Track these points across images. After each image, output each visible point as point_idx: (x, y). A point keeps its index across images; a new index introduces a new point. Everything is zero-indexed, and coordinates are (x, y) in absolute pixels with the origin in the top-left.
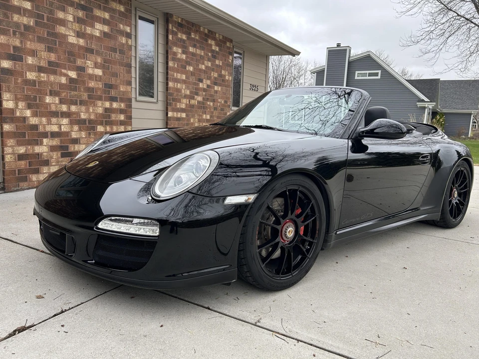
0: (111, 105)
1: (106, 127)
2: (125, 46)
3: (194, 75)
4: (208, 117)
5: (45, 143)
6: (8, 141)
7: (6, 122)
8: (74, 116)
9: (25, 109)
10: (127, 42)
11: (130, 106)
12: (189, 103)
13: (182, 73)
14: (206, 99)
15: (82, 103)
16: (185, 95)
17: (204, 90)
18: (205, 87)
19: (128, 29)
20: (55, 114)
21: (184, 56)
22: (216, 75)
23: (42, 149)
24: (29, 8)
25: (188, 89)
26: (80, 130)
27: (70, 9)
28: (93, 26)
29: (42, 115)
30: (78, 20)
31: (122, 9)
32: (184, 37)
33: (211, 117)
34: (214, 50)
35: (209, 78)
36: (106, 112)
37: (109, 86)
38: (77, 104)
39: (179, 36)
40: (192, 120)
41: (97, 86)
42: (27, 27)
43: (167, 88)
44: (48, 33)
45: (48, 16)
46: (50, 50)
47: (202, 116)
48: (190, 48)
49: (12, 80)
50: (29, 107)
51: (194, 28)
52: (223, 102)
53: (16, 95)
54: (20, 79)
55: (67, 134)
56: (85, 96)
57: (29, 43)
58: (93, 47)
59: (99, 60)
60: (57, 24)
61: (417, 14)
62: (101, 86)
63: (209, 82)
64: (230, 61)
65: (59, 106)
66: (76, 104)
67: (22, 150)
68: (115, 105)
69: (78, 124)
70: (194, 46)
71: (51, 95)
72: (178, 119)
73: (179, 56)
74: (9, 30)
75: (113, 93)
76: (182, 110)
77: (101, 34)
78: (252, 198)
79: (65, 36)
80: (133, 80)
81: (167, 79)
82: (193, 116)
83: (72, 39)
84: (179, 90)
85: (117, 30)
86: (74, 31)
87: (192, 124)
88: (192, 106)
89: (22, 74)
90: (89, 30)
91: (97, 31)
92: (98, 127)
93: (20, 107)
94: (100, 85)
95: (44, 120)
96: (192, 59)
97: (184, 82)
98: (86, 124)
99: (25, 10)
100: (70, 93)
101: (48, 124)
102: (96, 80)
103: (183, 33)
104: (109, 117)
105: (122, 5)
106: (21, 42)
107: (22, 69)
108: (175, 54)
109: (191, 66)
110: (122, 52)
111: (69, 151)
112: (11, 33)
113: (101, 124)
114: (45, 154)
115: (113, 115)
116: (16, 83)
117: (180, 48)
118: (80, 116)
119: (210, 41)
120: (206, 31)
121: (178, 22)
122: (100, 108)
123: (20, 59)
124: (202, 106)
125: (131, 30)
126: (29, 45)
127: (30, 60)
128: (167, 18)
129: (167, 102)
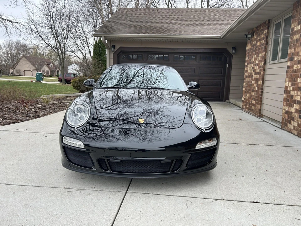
5: (294, 107)
6: (284, 103)
20: (300, 89)
23: (293, 110)
24: (299, 28)
29: (296, 89)
42: (297, 40)
50: (292, 85)
53: (289, 79)
54: (291, 70)
67: (287, 108)
71: (300, 77)
89: (292, 67)
93: (289, 85)
95: (296, 92)
99: (298, 31)
107: (293, 64)
112: (292, 47)
114: (293, 113)
123: (293, 59)
127: (296, 58)
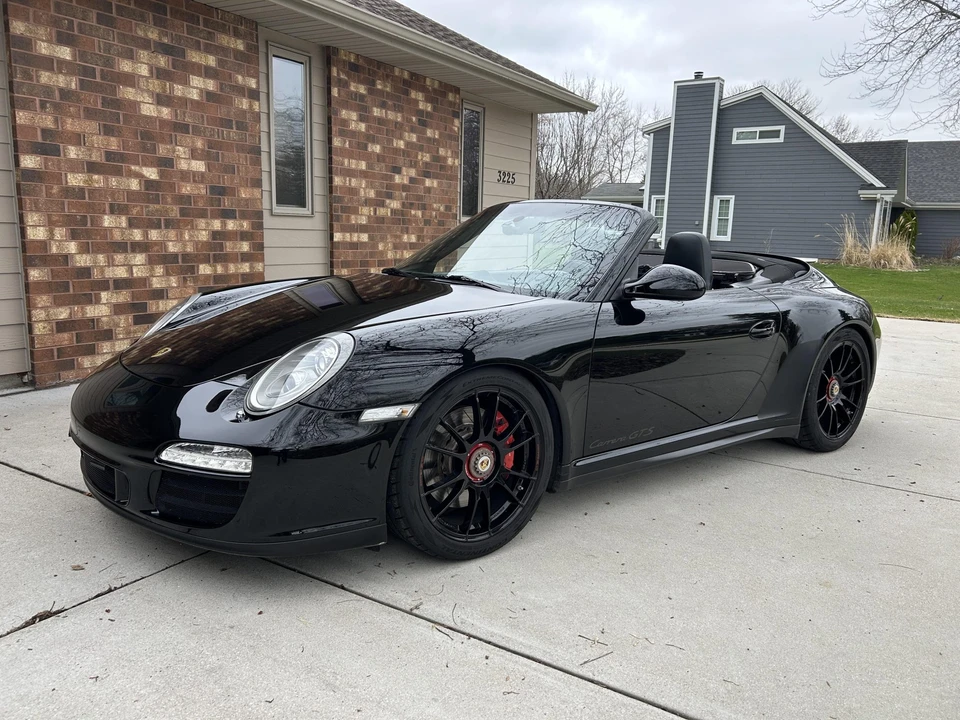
0: (224, 224)
1: (215, 267)
2: (248, 115)
3: (384, 161)
4: (413, 239)
5: (104, 301)
6: (39, 299)
7: (34, 266)
8: (156, 248)
9: (66, 241)
10: (251, 106)
11: (260, 226)
12: (375, 213)
13: (359, 158)
14: (407, 205)
15: (169, 224)
16: (366, 200)
17: (404, 188)
18: (406, 181)
19: (252, 83)
20: (122, 247)
21: (362, 127)
22: (427, 158)
23: (99, 311)
24: (68, 58)
25: (372, 188)
26: (167, 273)
27: (143, 54)
28: (186, 83)
29: (98, 249)
30: (159, 74)
31: (240, 46)
32: (362, 90)
33: (419, 238)
34: (422, 111)
35: (413, 164)
36: (214, 239)
37: (219, 191)
38: (160, 227)
39: (352, 89)
40: (381, 247)
41: (196, 192)
42: (65, 93)
43: (331, 188)
44: (105, 102)
45: (102, 70)
46: (108, 131)
47: (400, 237)
48: (375, 109)
49: (41, 190)
50: (74, 236)
51: (381, 72)
52: (442, 209)
53: (49, 216)
54: (55, 187)
55: (144, 281)
56: (174, 212)
57: (69, 121)
58: (188, 120)
59: (199, 144)
60: (120, 83)
61: (856, 10)
62: (203, 192)
63: (413, 172)
64: (456, 129)
65: (127, 232)
66: (157, 226)
67: (63, 314)
68: (231, 225)
69: (164, 263)
70: (383, 105)
71: (112, 212)
72: (354, 246)
73: (353, 126)
74: (33, 101)
75: (227, 203)
76: (362, 229)
77: (201, 96)
78: (409, 410)
79: (135, 105)
80: (265, 177)
81: (330, 171)
82: (383, 239)
83: (149, 109)
84: (353, 191)
85: (230, 86)
86: (152, 94)
87: (382, 253)
88: (381, 220)
89: (58, 178)
90: (179, 90)
91: (195, 91)
92: (201, 266)
93: (58, 236)
94: (202, 190)
95: (101, 258)
96: (379, 131)
97: (363, 174)
98: (178, 262)
99: (62, 62)
100: (147, 207)
101: (109, 266)
102: (194, 181)
103: (360, 82)
104: (221, 247)
105: (239, 38)
106: (56, 121)
107: (59, 169)
108: (345, 122)
109: (378, 143)
110: (241, 126)
111: (148, 312)
112: (38, 105)
113: (206, 260)
114: (104, 319)
115: (228, 244)
116: (49, 194)
117: (355, 111)
118: (166, 247)
119: (413, 94)
120: (406, 75)
121: (350, 63)
122: (204, 232)
123: (56, 151)
124: (401, 219)
125: (258, 83)
126: (71, 125)
127: (73, 152)
128: (329, 55)
129: (331, 215)
